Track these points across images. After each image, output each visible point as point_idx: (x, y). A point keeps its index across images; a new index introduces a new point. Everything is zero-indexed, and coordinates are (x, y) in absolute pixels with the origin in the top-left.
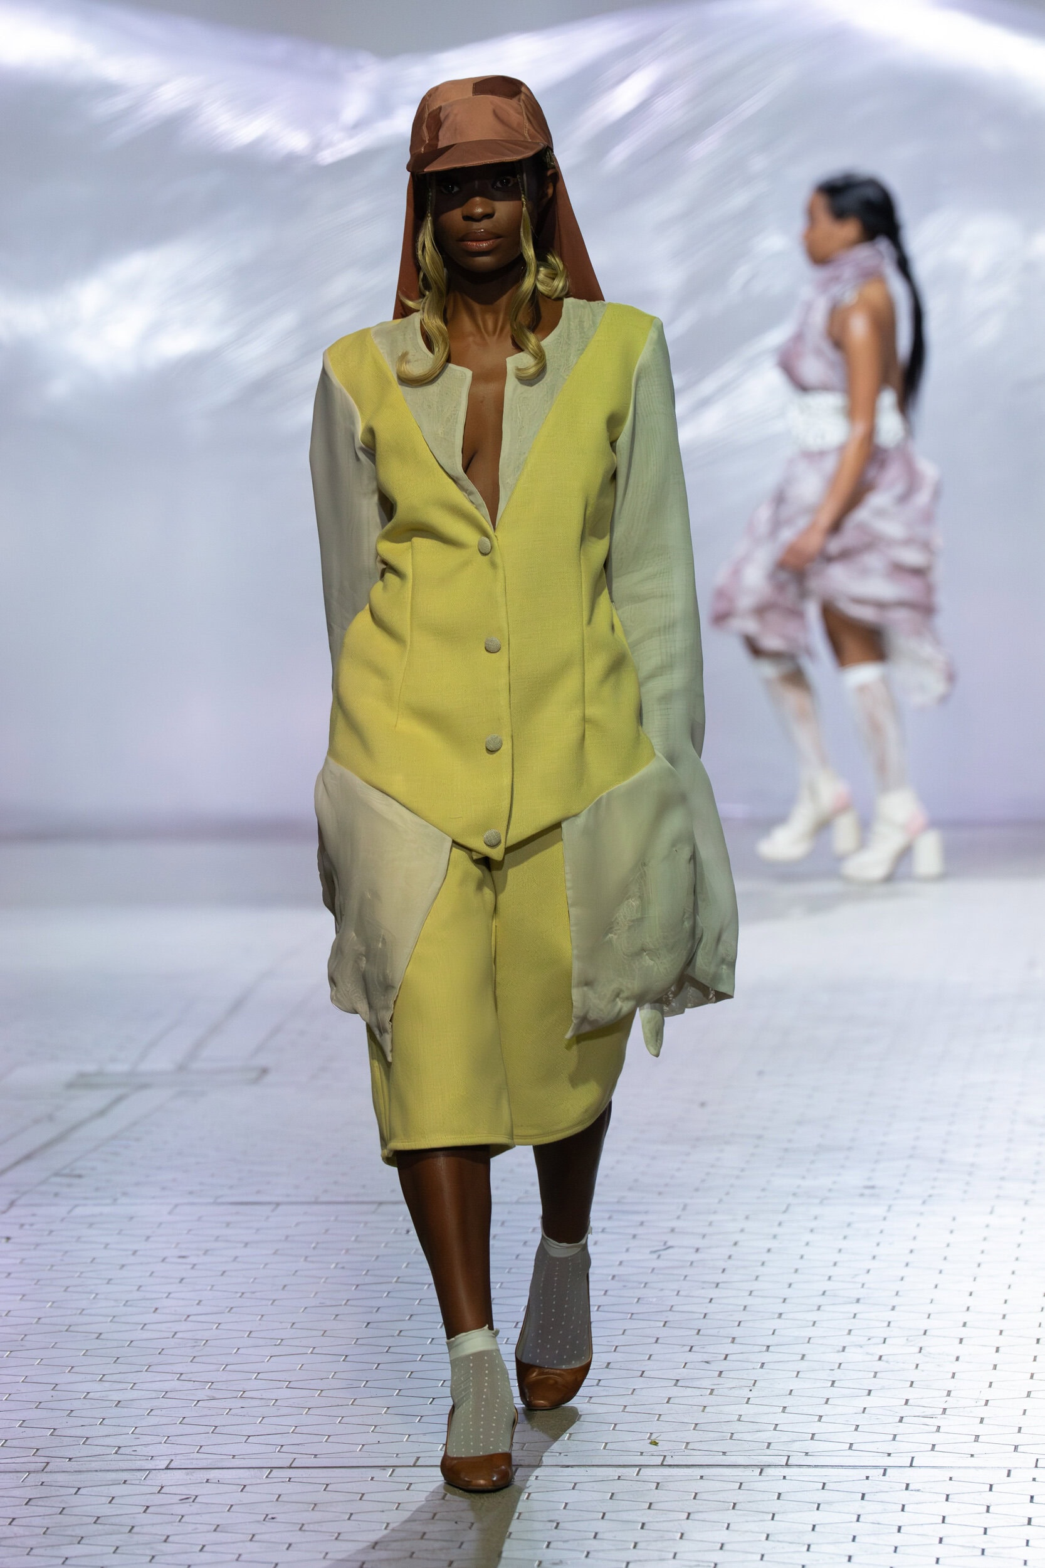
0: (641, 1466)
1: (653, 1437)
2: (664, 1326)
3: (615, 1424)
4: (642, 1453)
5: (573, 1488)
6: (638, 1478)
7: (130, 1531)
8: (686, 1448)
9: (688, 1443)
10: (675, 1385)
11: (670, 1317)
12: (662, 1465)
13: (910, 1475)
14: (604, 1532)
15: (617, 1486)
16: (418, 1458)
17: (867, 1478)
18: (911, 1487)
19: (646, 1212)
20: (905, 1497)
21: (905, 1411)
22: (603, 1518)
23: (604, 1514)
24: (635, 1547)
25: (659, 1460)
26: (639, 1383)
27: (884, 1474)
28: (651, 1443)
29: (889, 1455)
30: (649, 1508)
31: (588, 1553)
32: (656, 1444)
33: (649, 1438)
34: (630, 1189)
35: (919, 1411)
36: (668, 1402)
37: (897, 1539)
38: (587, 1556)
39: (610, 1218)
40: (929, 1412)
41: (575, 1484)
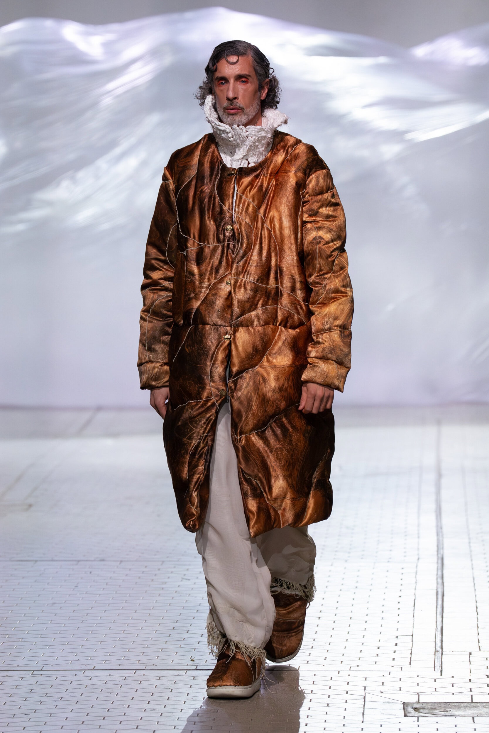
0: (187, 670)
1: (192, 658)
2: (197, 612)
3: (177, 653)
4: (187, 665)
5: (159, 679)
6: (186, 675)
8: (206, 662)
9: (207, 660)
10: (202, 636)
11: (200, 608)
12: (196, 669)
14: (172, 697)
15: (177, 678)
16: (95, 667)
19: (190, 565)
22: (171, 691)
23: (172, 690)
24: (184, 703)
25: (194, 668)
26: (186, 636)
28: (191, 660)
30: (190, 687)
31: (165, 706)
32: (193, 660)
33: (191, 658)
34: (183, 555)
36: (198, 644)
38: (165, 707)
39: (175, 567)
41: (160, 677)
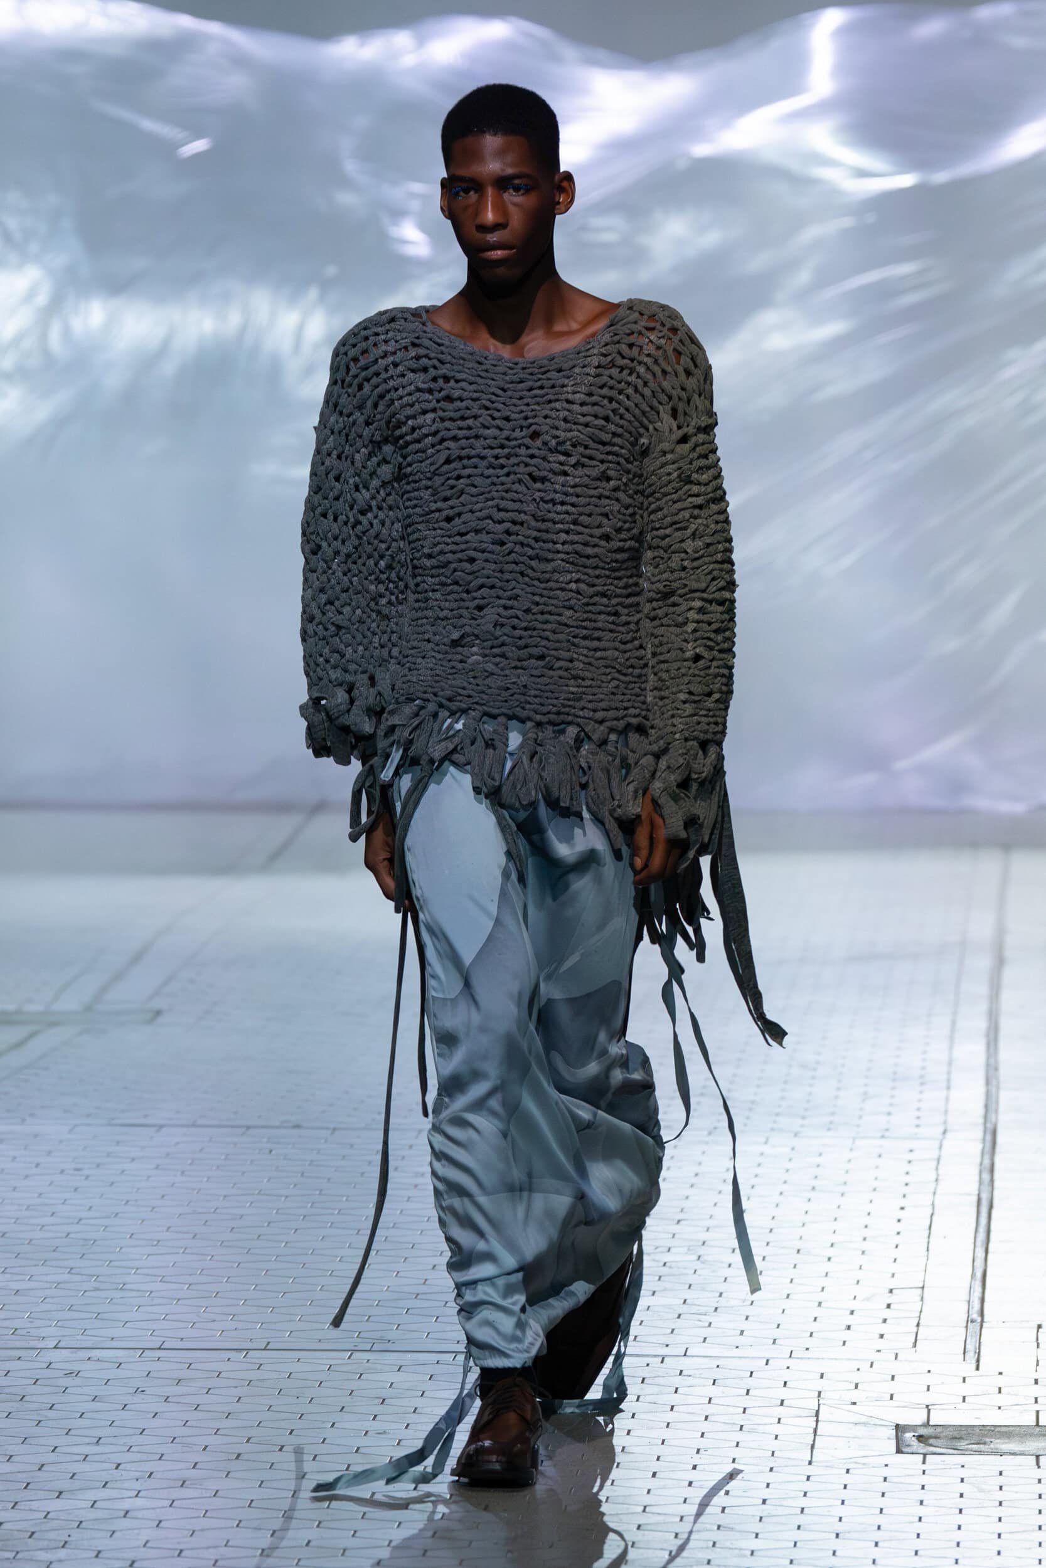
0: (457, 1353)
3: (437, 1317)
5: (398, 1370)
6: (454, 1363)
7: (21, 1399)
13: (684, 1363)
14: (423, 1408)
15: (435, 1369)
16: (269, 1343)
17: (648, 1365)
18: (684, 1373)
20: (677, 1381)
21: (684, 1309)
22: (422, 1395)
23: (423, 1392)
27: (662, 1362)
29: (667, 1346)
31: (408, 1425)
35: (694, 1309)
37: (670, 1416)
40: (703, 1310)
41: (401, 1367)
